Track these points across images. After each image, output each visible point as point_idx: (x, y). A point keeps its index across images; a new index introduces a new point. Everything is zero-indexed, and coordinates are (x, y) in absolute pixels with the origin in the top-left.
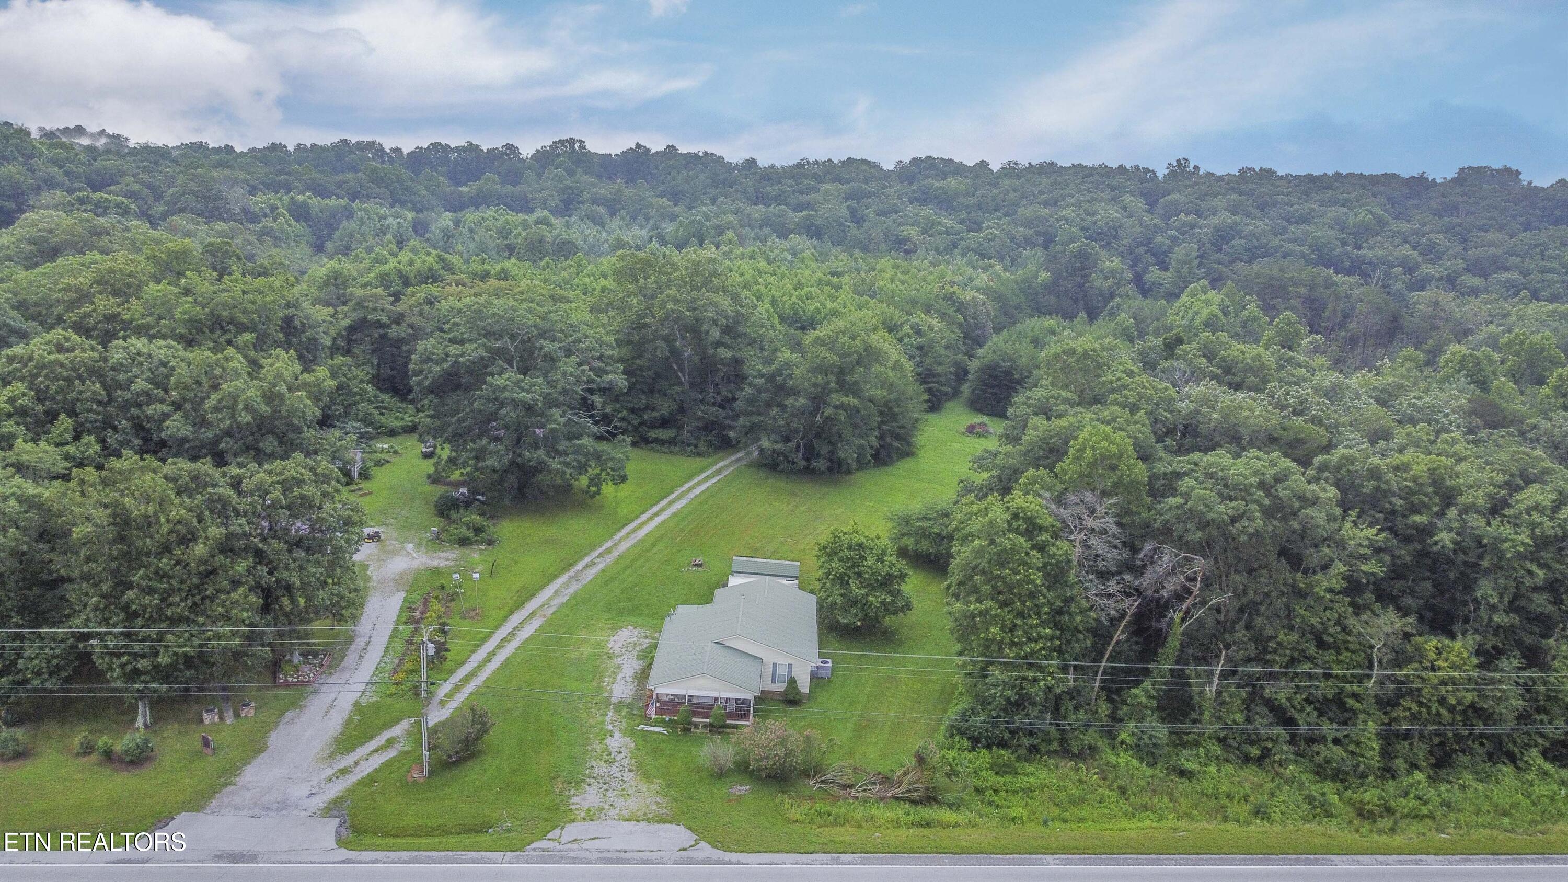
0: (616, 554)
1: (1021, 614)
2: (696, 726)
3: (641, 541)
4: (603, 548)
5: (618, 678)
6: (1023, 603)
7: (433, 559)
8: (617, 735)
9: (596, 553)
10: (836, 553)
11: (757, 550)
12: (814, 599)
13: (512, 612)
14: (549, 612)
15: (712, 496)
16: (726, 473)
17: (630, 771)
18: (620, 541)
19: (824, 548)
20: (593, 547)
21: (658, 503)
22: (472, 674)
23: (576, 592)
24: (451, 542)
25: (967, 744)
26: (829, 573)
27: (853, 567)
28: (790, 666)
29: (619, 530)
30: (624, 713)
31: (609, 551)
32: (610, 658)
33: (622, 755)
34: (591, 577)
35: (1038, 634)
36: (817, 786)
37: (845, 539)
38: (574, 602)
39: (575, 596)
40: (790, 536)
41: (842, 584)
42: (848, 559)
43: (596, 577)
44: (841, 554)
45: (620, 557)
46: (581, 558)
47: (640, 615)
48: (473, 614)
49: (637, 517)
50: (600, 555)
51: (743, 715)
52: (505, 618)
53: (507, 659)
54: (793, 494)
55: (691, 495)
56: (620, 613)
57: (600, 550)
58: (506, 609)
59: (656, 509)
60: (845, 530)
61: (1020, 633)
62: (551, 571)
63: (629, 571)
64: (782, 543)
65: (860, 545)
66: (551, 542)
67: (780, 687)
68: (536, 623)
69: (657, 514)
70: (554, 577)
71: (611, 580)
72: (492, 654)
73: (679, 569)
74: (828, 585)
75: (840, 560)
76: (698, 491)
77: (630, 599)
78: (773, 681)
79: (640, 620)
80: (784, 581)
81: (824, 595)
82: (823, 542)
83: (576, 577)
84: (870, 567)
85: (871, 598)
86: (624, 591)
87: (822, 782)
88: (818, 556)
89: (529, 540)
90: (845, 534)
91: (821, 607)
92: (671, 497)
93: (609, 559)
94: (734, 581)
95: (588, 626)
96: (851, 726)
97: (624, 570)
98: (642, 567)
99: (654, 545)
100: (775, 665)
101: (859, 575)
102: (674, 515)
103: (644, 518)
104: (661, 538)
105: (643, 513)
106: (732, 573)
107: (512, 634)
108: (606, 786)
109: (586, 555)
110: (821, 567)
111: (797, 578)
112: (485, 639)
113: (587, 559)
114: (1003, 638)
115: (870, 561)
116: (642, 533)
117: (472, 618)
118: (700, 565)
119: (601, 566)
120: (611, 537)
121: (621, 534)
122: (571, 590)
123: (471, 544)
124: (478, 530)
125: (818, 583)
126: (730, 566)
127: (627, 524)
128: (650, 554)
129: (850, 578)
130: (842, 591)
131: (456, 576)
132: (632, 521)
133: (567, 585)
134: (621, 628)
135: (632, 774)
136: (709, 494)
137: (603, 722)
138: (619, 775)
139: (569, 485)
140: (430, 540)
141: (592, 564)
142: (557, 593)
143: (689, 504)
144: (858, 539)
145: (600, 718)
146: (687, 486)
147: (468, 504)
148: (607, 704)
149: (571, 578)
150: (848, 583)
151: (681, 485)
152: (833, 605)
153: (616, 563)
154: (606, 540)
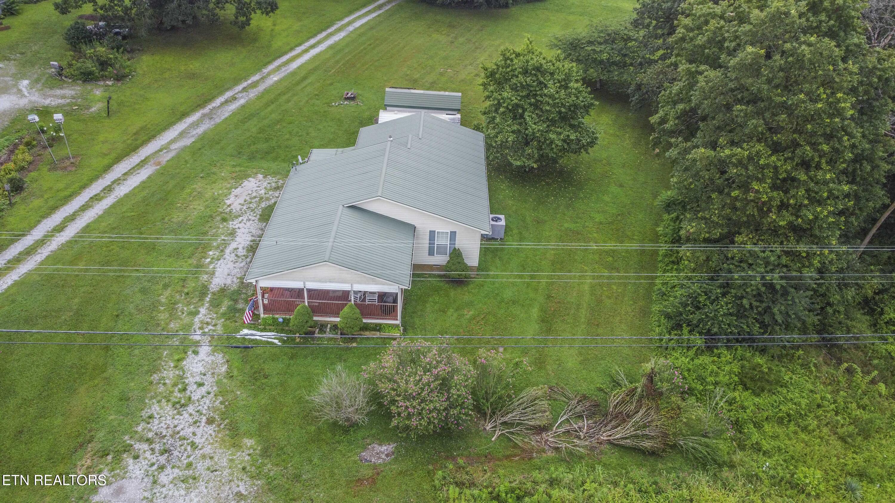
0: (261, 88)
1: (805, 165)
2: (322, 327)
3: (293, 73)
4: (249, 82)
5: (228, 251)
6: (814, 145)
7: (45, 96)
8: (204, 350)
9: (240, 87)
10: (507, 80)
11: (415, 81)
12: (481, 136)
13: (118, 160)
14: (165, 158)
15: (372, 28)
16: (387, 8)
17: (210, 421)
18: (269, 74)
19: (492, 74)
20: (237, 81)
21: (315, 35)
22: (29, 252)
23: (205, 133)
24: (72, 77)
25: (699, 341)
26: (499, 105)
27: (528, 96)
28: (453, 234)
29: (269, 63)
30: (223, 309)
31: (254, 85)
32: (224, 220)
33: (203, 390)
34: (227, 115)
35: (830, 191)
36: (498, 433)
37: (517, 63)
38: (198, 145)
39: (202, 138)
40: (450, 66)
41: (514, 118)
42: (523, 87)
43: (234, 114)
44: (514, 81)
45: (267, 91)
46: (221, 93)
47: (275, 159)
48: (67, 163)
49: (292, 49)
50: (245, 89)
51: (390, 312)
52: (107, 168)
53: (88, 226)
54: (451, 26)
55: (351, 28)
56: (252, 158)
57: (245, 84)
58: (113, 155)
59: (312, 41)
60: (518, 50)
61: (802, 192)
62: (182, 109)
63: (273, 107)
64: (441, 74)
65: (538, 69)
66: (192, 76)
67: (440, 260)
68: (144, 174)
69: (313, 47)
70: (184, 115)
71: (251, 116)
72: (72, 218)
73: (329, 105)
74: (498, 120)
75: (514, 88)
76: (357, 24)
77: (267, 140)
78: (431, 253)
79: (274, 166)
80: (444, 116)
81: (492, 132)
82: (491, 66)
83: (209, 116)
84: (551, 96)
85: (552, 136)
86: (262, 130)
87: (504, 423)
88: (484, 85)
89: (167, 75)
90: (518, 55)
91: (488, 147)
92: (330, 31)
93: (253, 94)
94: (385, 117)
95: (208, 175)
96: (535, 312)
97: (267, 105)
98: (288, 101)
99: (305, 78)
100: (432, 234)
101: (536, 106)
102: (331, 47)
103: (298, 50)
104: (315, 69)
105: (300, 45)
106: (385, 107)
107: (109, 189)
108: (162, 459)
109: (228, 89)
110: (488, 97)
111: (458, 111)
112: (67, 199)
113: (228, 94)
114: (771, 199)
115: (551, 89)
116: (294, 65)
117: (65, 168)
118: (353, 99)
119: (242, 101)
120: (259, 70)
121: (271, 67)
122: (200, 130)
123: (97, 79)
124: (104, 64)
125: (483, 118)
126: (383, 99)
127: (279, 57)
128: (300, 87)
129: (524, 110)
130: (515, 127)
131: (58, 116)
132: (285, 53)
133: (195, 125)
134: (249, 176)
135: (210, 430)
136: (370, 27)
137: (188, 327)
138: (188, 431)
139: (214, 15)
140: (51, 76)
141: (234, 99)
142: (182, 134)
143: (348, 36)
144: (534, 61)
145: (186, 320)
146: (347, 20)
147: (100, 36)
148: (203, 291)
149: (204, 116)
150: (522, 116)
151: (341, 19)
152: (503, 145)
153: (260, 97)
154: (253, 74)
